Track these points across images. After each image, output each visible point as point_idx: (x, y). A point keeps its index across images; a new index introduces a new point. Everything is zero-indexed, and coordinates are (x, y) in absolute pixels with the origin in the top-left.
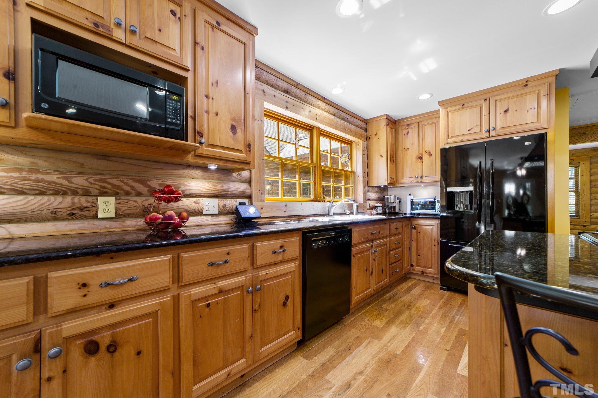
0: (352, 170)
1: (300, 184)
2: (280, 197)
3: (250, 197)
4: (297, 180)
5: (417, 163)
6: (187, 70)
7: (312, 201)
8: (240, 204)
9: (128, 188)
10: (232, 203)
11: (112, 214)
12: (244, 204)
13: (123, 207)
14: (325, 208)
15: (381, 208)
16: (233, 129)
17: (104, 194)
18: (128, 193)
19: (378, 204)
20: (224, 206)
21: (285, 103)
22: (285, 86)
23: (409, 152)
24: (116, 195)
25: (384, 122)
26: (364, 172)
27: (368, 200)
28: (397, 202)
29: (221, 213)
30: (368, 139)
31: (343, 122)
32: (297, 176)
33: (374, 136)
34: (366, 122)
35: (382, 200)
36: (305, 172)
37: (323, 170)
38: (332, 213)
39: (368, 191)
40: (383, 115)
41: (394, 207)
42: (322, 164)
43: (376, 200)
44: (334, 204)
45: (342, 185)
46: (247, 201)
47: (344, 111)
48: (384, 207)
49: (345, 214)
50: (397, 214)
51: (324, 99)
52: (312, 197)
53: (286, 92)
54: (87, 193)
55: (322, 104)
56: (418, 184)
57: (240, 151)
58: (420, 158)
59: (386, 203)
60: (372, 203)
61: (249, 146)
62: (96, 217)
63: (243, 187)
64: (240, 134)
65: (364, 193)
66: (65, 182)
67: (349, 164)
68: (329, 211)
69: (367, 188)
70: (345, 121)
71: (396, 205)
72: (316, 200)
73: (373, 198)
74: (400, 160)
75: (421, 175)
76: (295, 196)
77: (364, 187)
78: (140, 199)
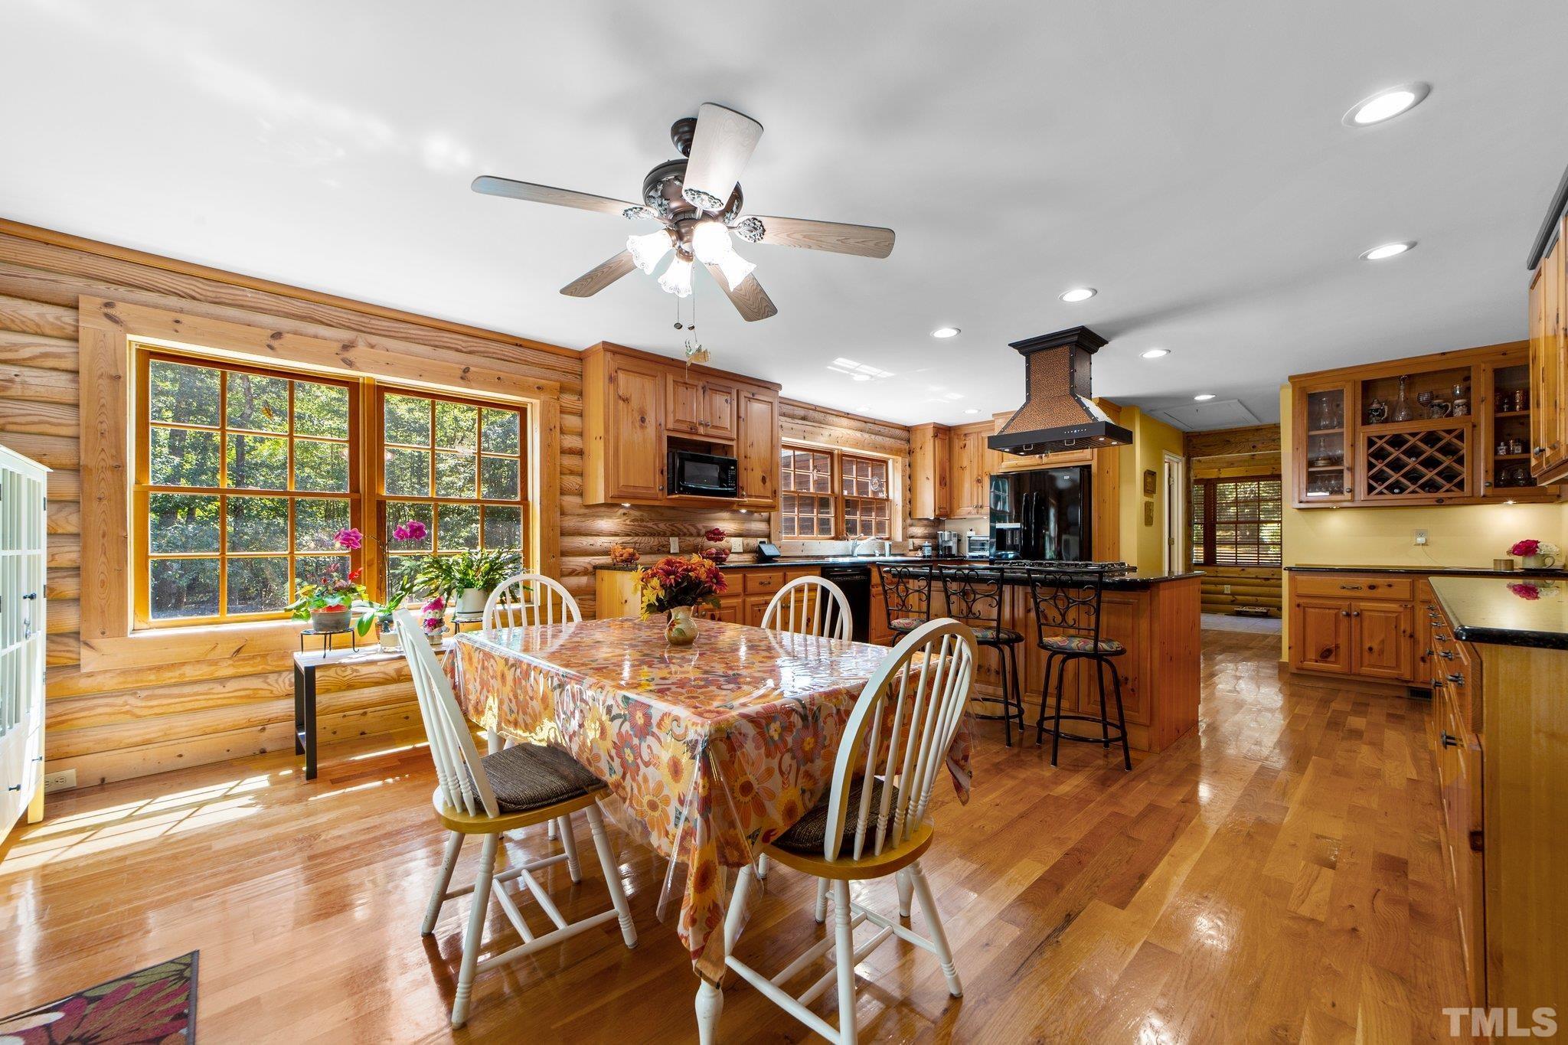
0: (888, 496)
1: (818, 518)
2: (796, 535)
3: (768, 536)
4: (814, 515)
5: (975, 489)
6: (732, 440)
7: (833, 539)
8: (761, 542)
9: (685, 530)
10: (754, 542)
11: (677, 551)
12: (764, 542)
13: (683, 545)
14: (847, 548)
15: (930, 548)
16: (764, 480)
17: (673, 535)
18: (685, 535)
19: (927, 544)
20: (748, 545)
21: (802, 433)
22: (801, 412)
23: (967, 473)
24: (678, 535)
25: (930, 433)
26: (904, 500)
27: (912, 537)
28: (955, 540)
29: (745, 552)
30: (910, 452)
31: (873, 436)
32: (815, 510)
33: (918, 450)
34: (908, 429)
35: (934, 537)
36: (824, 503)
37: (847, 500)
38: (855, 554)
39: (911, 525)
40: (930, 424)
41: (950, 548)
42: (846, 493)
43: (925, 537)
44: (858, 542)
45: (873, 518)
46: (766, 540)
47: (875, 422)
48: (936, 548)
49: (874, 555)
50: (953, 556)
51: (847, 416)
52: (833, 535)
53: (804, 418)
54: (664, 535)
55: (845, 422)
56: (978, 516)
57: (768, 497)
58: (979, 481)
59: (940, 541)
60: (918, 542)
61: (775, 492)
62: (669, 552)
63: (761, 527)
64: (768, 483)
65: (904, 528)
66: (655, 527)
67: (884, 489)
68: (853, 552)
69: (909, 521)
70: (876, 434)
71: (953, 544)
72: (836, 538)
73: (919, 535)
74: (955, 481)
75: (980, 504)
76: (812, 533)
77: (904, 520)
78: (691, 539)
